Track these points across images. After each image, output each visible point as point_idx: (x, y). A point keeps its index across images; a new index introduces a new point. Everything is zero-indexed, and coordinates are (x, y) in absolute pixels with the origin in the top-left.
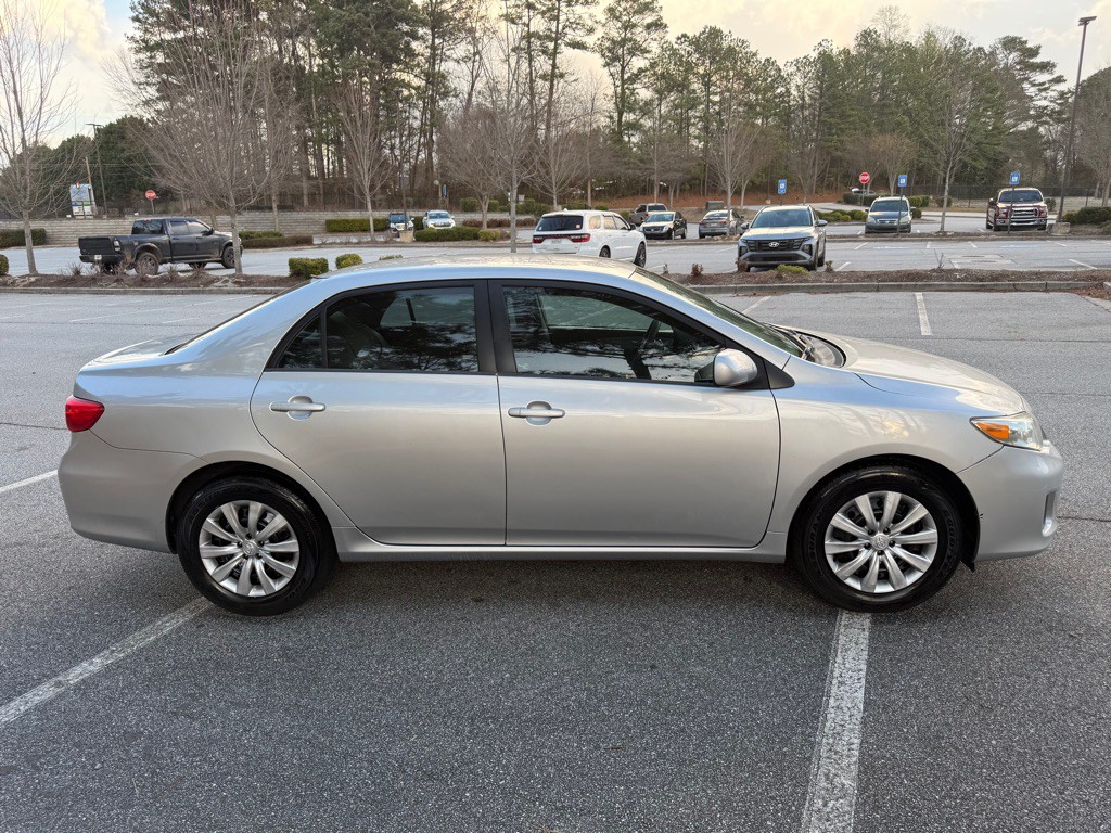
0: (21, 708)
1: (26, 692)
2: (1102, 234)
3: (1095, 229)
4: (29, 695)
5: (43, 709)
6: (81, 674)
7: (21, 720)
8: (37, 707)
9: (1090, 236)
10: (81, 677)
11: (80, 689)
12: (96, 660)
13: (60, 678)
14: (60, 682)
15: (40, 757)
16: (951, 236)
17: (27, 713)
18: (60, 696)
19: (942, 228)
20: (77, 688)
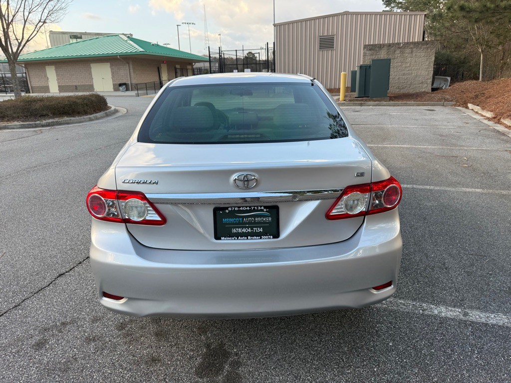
0: (493, 317)
1: (483, 323)
4: (483, 320)
5: (484, 309)
6: (451, 311)
7: (498, 311)
8: (486, 311)
10: (453, 309)
11: (461, 304)
12: (436, 312)
13: (462, 317)
14: (464, 315)
15: (504, 291)
17: (493, 312)
18: (471, 308)
20: (460, 306)
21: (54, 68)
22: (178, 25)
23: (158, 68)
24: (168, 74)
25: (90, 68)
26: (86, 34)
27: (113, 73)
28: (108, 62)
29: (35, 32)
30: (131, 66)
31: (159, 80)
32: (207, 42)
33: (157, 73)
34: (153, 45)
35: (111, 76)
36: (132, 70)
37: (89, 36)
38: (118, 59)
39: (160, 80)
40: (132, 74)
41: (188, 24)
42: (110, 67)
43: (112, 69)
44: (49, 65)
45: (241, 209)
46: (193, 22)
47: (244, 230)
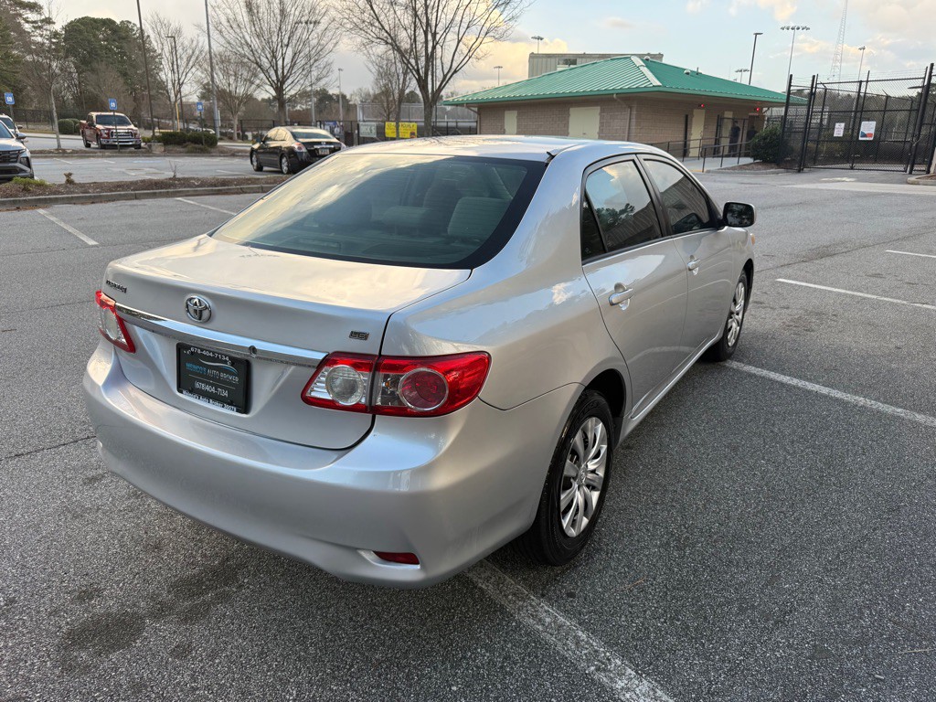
2: (188, 152)
3: (179, 149)
9: (179, 154)
16: (71, 153)
19: (59, 145)
21: (516, 115)
22: (756, 34)
23: (687, 116)
24: (705, 128)
25: (569, 115)
26: (584, 56)
27: (602, 124)
28: (597, 105)
29: (467, 58)
30: (634, 113)
31: (683, 139)
32: (838, 64)
33: (682, 127)
34: (688, 74)
35: (598, 130)
36: (634, 121)
37: (584, 60)
38: (613, 100)
39: (686, 138)
40: (633, 127)
41: (793, 29)
42: (600, 114)
43: (602, 117)
44: (509, 110)
45: (204, 353)
46: (804, 26)
47: (208, 388)
